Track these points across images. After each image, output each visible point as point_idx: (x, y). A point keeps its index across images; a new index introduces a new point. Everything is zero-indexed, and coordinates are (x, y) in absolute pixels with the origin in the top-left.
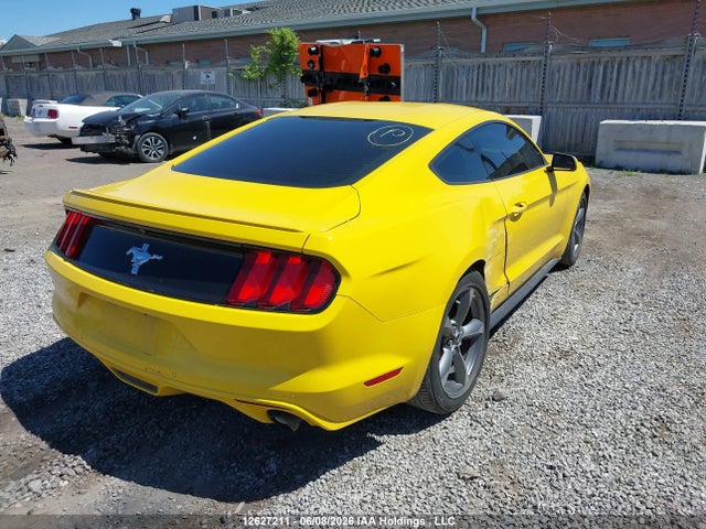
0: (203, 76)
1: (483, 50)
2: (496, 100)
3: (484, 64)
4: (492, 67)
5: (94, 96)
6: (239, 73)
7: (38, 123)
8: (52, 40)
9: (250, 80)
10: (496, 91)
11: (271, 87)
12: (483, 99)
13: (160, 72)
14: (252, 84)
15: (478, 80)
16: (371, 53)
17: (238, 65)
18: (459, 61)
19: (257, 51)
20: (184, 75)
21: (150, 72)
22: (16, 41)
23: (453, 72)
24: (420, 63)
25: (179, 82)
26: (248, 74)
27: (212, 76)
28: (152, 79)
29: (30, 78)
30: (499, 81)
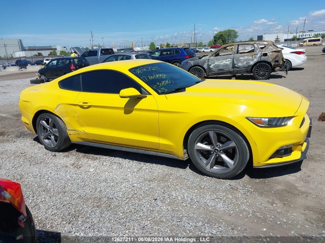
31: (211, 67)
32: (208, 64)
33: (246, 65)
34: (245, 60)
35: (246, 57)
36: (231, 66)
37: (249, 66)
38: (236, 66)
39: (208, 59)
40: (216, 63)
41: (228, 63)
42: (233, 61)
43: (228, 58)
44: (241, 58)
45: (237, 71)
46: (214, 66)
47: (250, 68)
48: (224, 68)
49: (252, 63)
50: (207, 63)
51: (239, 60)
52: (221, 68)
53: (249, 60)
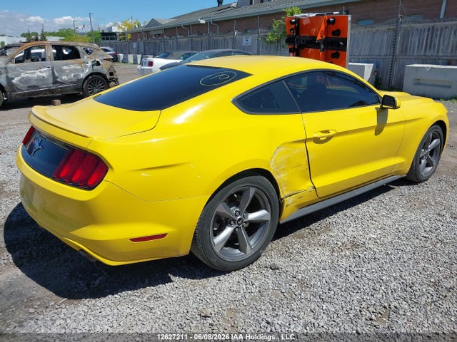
0: (245, 40)
1: (442, 16)
2: (440, 54)
3: (433, 27)
4: (439, 29)
5: (174, 53)
6: (264, 38)
7: (143, 69)
8: (171, 21)
9: (271, 42)
10: (441, 47)
11: (283, 47)
12: (430, 54)
13: (221, 38)
14: (272, 45)
15: (427, 39)
16: (328, 22)
17: (264, 32)
18: (414, 25)
19: (277, 23)
20: (234, 40)
21: (215, 38)
22: (153, 22)
23: (408, 35)
24: (384, 28)
25: (230, 44)
26: (270, 38)
27: (250, 40)
28: (216, 42)
29: (156, 43)
30: (444, 40)
31: (14, 81)
32: (7, 77)
33: (75, 79)
34: (71, 71)
35: (72, 67)
36: (51, 80)
37: (79, 80)
38: (59, 80)
39: (5, 68)
40: (23, 75)
41: (44, 75)
42: (53, 73)
43: (45, 67)
44: (65, 67)
45: (61, 88)
46: (20, 81)
47: (81, 84)
48: (39, 84)
49: (82, 76)
50: (4, 75)
51: (62, 71)
52: (34, 83)
53: (77, 70)
